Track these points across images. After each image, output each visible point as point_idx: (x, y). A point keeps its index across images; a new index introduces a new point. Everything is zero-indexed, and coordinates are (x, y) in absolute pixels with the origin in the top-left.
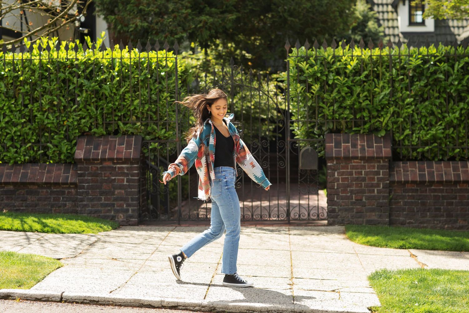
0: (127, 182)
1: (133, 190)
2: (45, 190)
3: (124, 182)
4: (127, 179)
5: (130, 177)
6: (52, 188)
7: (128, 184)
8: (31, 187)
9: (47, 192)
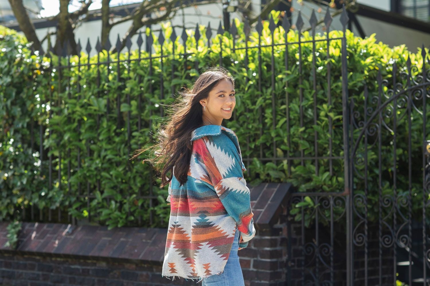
0: (254, 267)
1: (263, 282)
2: (144, 273)
3: (249, 267)
4: (255, 261)
5: (259, 259)
6: (154, 270)
7: (255, 270)
8: (127, 266)
9: (147, 276)
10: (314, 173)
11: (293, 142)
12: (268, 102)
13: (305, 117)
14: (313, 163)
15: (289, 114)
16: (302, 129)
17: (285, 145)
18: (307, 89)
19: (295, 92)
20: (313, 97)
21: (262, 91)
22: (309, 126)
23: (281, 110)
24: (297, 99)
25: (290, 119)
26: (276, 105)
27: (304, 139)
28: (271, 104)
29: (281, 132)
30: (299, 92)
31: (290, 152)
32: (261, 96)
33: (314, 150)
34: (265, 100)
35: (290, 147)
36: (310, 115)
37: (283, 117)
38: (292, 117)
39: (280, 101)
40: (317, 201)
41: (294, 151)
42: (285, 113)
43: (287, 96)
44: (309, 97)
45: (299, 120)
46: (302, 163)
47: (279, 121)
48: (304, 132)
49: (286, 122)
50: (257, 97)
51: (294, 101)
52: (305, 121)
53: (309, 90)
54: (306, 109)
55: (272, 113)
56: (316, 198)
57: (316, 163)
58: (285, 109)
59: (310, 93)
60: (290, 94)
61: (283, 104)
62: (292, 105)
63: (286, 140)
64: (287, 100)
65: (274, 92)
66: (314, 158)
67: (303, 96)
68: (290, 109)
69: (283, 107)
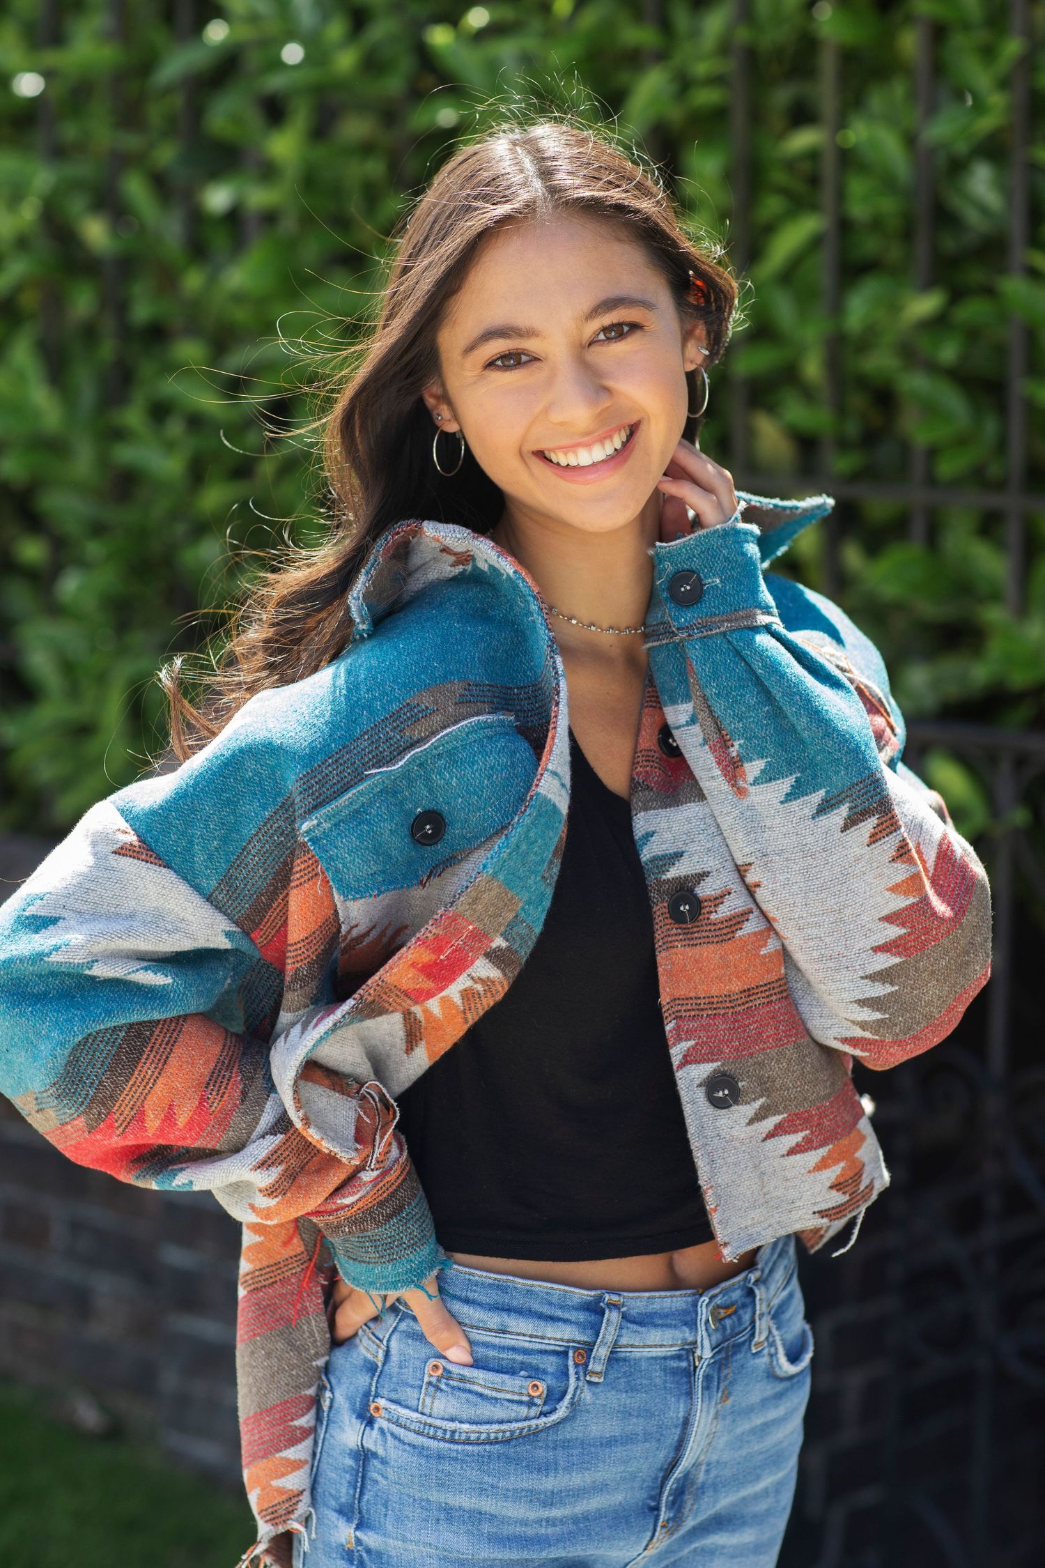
10: (995, 596)
11: (862, 382)
12: (706, 97)
13: (944, 217)
14: (989, 526)
15: (841, 195)
16: (924, 305)
17: (807, 394)
18: (966, 26)
19: (887, 39)
20: (1004, 84)
21: (665, 25)
22: (975, 275)
23: (790, 165)
24: (899, 89)
25: (844, 226)
26: (756, 116)
27: (933, 368)
28: (719, 115)
29: (784, 310)
30: (910, 43)
31: (843, 444)
32: (661, 56)
33: (1002, 445)
34: (684, 84)
35: (841, 409)
36: (984, 210)
37: (799, 204)
38: (858, 210)
39: (781, 97)
40: (1006, 787)
41: (870, 439)
42: (814, 181)
43: (828, 64)
44: (981, 77)
45: (907, 234)
46: (918, 527)
47: (770, 229)
48: (938, 323)
49: (816, 243)
50: (635, 60)
51: (877, 100)
52: (949, 244)
53: (981, 36)
54: (957, 167)
55: (728, 176)
56: (1005, 767)
57: (1012, 532)
58: (813, 155)
59: (988, 53)
60: (849, 58)
61: (801, 116)
62: (858, 133)
63: (813, 368)
64: (825, 92)
65: (743, 35)
66: (994, 501)
67: (938, 68)
68: (847, 159)
69: (804, 140)
